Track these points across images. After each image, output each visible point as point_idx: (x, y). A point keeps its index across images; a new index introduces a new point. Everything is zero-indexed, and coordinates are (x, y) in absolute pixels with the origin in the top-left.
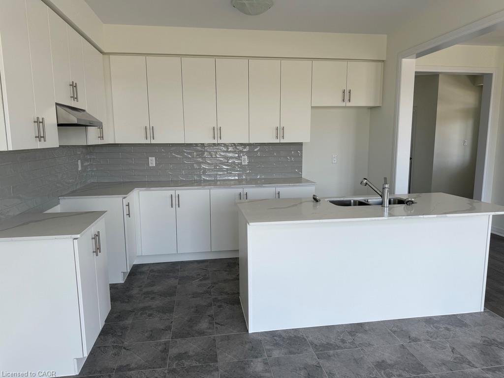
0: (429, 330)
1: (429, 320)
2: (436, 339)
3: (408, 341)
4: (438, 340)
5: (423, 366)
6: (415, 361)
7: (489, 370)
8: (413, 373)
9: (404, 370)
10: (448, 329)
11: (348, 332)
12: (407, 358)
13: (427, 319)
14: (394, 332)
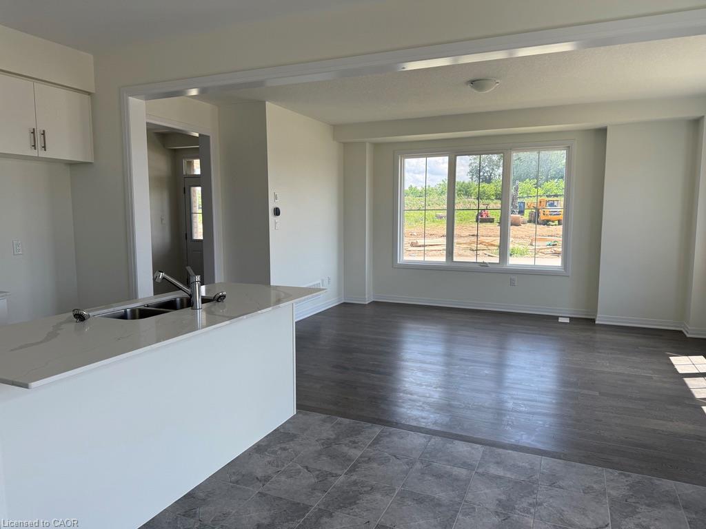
0: (268, 459)
1: (258, 448)
2: (284, 466)
3: (261, 485)
4: (286, 466)
5: (299, 504)
6: (288, 502)
7: (350, 471)
8: (299, 517)
9: (288, 521)
10: (284, 449)
11: (184, 515)
12: (277, 505)
13: (255, 448)
14: (237, 482)
